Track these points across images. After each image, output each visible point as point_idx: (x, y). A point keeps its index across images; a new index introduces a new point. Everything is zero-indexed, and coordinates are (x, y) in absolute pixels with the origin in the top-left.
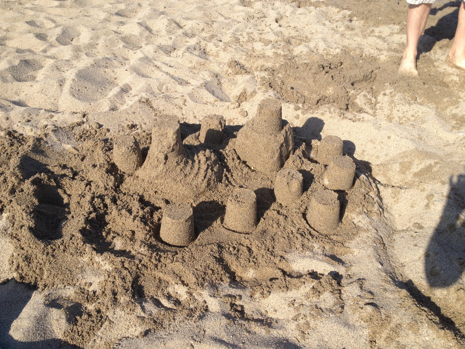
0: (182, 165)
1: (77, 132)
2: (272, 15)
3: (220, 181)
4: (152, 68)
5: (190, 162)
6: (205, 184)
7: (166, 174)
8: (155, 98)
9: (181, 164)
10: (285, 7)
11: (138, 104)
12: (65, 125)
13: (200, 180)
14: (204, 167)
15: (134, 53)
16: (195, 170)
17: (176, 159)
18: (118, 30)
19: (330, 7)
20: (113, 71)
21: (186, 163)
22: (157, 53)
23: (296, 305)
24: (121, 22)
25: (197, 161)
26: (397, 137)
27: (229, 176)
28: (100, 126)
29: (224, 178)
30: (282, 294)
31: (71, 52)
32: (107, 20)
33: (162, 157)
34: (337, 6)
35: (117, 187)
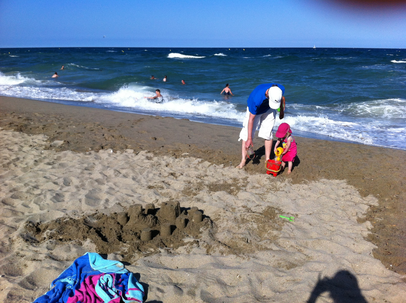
0: (144, 219)
1: (96, 217)
2: (164, 163)
3: (157, 224)
5: (146, 218)
6: (152, 224)
7: (139, 222)
8: (122, 202)
10: (169, 159)
11: (116, 205)
12: (90, 215)
13: (150, 223)
14: (151, 219)
15: (104, 186)
16: (148, 220)
17: (142, 217)
18: (90, 177)
20: (98, 195)
21: (145, 218)
23: (186, 248)
24: (90, 173)
25: (148, 218)
27: (159, 222)
28: (104, 214)
29: (158, 223)
31: (75, 189)
32: (82, 173)
33: (137, 216)
35: (121, 229)
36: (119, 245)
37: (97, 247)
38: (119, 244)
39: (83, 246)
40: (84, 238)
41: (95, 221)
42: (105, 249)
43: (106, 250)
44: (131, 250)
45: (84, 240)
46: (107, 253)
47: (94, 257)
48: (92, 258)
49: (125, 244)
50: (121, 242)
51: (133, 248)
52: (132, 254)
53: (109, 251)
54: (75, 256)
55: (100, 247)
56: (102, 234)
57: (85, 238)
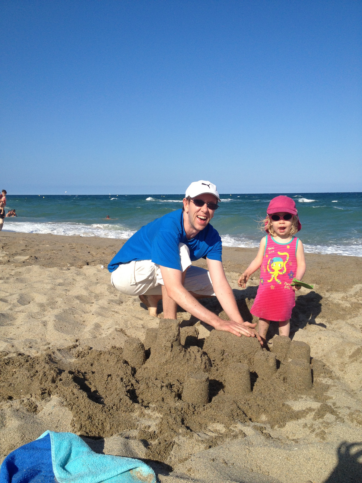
1: (74, 353)
3: (212, 366)
4: (112, 313)
5: (187, 351)
6: (203, 366)
7: (173, 359)
8: (126, 328)
9: (182, 352)
11: (115, 332)
12: (63, 347)
13: (199, 362)
14: (198, 356)
15: (91, 306)
17: (178, 348)
19: (231, 273)
20: (81, 316)
21: (185, 352)
22: (111, 304)
23: (309, 426)
24: (66, 290)
25: (191, 352)
26: (326, 337)
27: (216, 364)
28: (91, 348)
30: (295, 422)
31: (37, 308)
33: (169, 345)
34: (236, 272)
35: (133, 376)
36: (132, 414)
37: (75, 416)
38: (132, 411)
39: (40, 414)
40: (42, 394)
41: (73, 360)
42: (96, 422)
43: (100, 427)
44: (165, 427)
45: (43, 399)
46: (101, 433)
47: (65, 444)
48: (59, 449)
49: (146, 411)
50: (136, 405)
51: (171, 420)
52: (172, 437)
53: (108, 428)
54: (13, 442)
55: (84, 418)
56: (90, 386)
57: (46, 395)
